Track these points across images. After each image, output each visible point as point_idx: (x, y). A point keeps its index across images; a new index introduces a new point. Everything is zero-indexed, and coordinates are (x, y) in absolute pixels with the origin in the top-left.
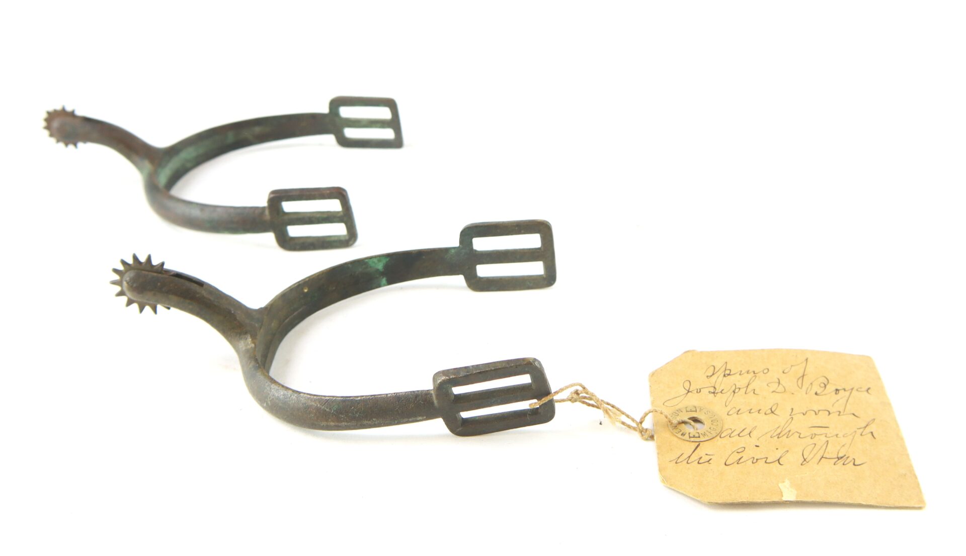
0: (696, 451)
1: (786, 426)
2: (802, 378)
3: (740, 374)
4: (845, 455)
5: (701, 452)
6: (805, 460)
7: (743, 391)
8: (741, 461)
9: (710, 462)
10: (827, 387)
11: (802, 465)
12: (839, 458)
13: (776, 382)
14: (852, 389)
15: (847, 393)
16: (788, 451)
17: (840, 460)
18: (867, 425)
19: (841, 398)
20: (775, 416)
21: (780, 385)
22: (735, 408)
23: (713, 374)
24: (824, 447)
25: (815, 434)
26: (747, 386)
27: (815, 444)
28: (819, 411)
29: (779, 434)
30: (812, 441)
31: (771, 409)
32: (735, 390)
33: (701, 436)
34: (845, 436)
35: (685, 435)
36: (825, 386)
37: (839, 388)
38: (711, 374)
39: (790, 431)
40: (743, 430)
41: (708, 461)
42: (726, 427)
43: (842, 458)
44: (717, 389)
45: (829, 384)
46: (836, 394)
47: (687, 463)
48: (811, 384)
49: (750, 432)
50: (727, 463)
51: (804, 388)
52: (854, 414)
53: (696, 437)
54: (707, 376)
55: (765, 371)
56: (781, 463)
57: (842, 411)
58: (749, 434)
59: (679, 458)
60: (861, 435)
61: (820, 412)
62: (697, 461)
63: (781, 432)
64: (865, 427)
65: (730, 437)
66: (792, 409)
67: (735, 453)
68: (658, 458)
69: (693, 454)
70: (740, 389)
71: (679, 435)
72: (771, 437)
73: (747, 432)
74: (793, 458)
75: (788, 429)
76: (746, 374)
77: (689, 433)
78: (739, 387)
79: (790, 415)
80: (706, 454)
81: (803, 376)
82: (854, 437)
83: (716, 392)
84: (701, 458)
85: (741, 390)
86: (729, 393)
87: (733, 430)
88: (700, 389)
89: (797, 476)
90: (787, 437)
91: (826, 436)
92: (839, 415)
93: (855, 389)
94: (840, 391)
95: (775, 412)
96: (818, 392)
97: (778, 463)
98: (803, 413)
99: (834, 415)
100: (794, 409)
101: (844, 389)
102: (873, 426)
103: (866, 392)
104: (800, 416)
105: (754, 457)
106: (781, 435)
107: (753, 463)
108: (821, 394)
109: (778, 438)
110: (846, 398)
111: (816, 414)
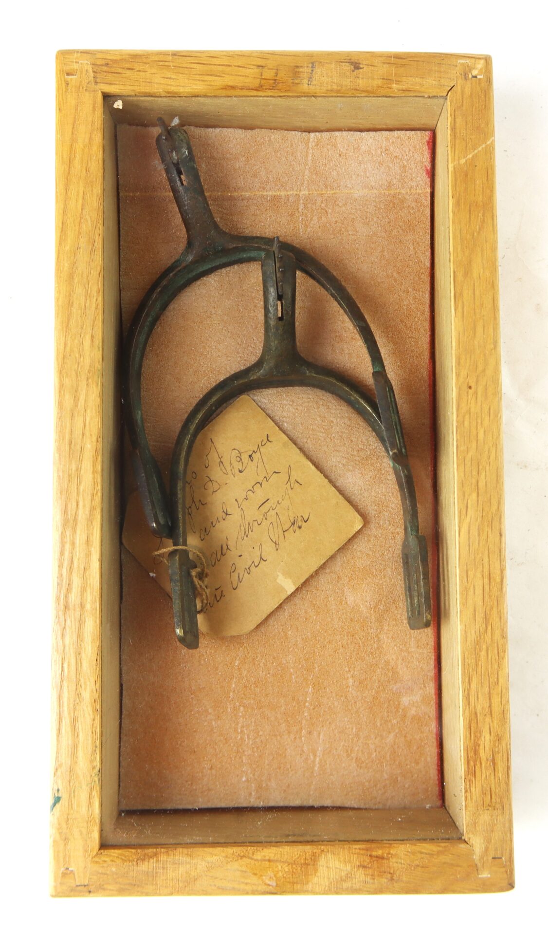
0: (208, 592)
1: (244, 522)
4: (295, 518)
5: (212, 591)
6: (276, 544)
7: (193, 506)
8: (241, 577)
10: (242, 458)
11: (277, 550)
12: (293, 524)
13: (208, 481)
14: (259, 447)
15: (258, 454)
16: (261, 544)
17: (295, 525)
18: (289, 476)
19: (258, 462)
20: (230, 516)
21: (213, 482)
22: (201, 530)
24: (279, 520)
25: (266, 513)
26: (193, 501)
27: (272, 523)
28: (253, 487)
29: (245, 532)
30: (268, 522)
31: (223, 511)
32: (188, 511)
34: (284, 498)
36: (240, 457)
37: (250, 453)
39: (249, 524)
40: (222, 547)
41: (222, 595)
42: (209, 554)
43: (295, 521)
45: (242, 454)
46: (252, 461)
47: (211, 607)
48: (231, 463)
50: (235, 588)
51: (230, 472)
52: (275, 472)
56: (265, 559)
57: (266, 476)
58: (228, 548)
60: (292, 489)
61: (254, 488)
62: (216, 600)
63: (245, 529)
64: (290, 479)
66: (236, 500)
67: (232, 574)
70: (190, 507)
72: (242, 540)
73: (224, 547)
74: (268, 548)
75: (247, 523)
79: (239, 507)
80: (216, 589)
81: (221, 461)
82: (288, 494)
84: (215, 596)
89: (282, 563)
90: (252, 531)
91: (273, 509)
92: (267, 481)
93: (260, 445)
94: (252, 456)
95: (228, 513)
96: (241, 469)
97: (263, 561)
98: (245, 498)
99: (264, 484)
100: (238, 500)
101: (254, 451)
102: (293, 473)
103: (268, 443)
104: (245, 503)
105: (246, 568)
106: (247, 532)
107: (249, 574)
108: (243, 469)
109: (247, 537)
110: (261, 460)
111: (254, 493)
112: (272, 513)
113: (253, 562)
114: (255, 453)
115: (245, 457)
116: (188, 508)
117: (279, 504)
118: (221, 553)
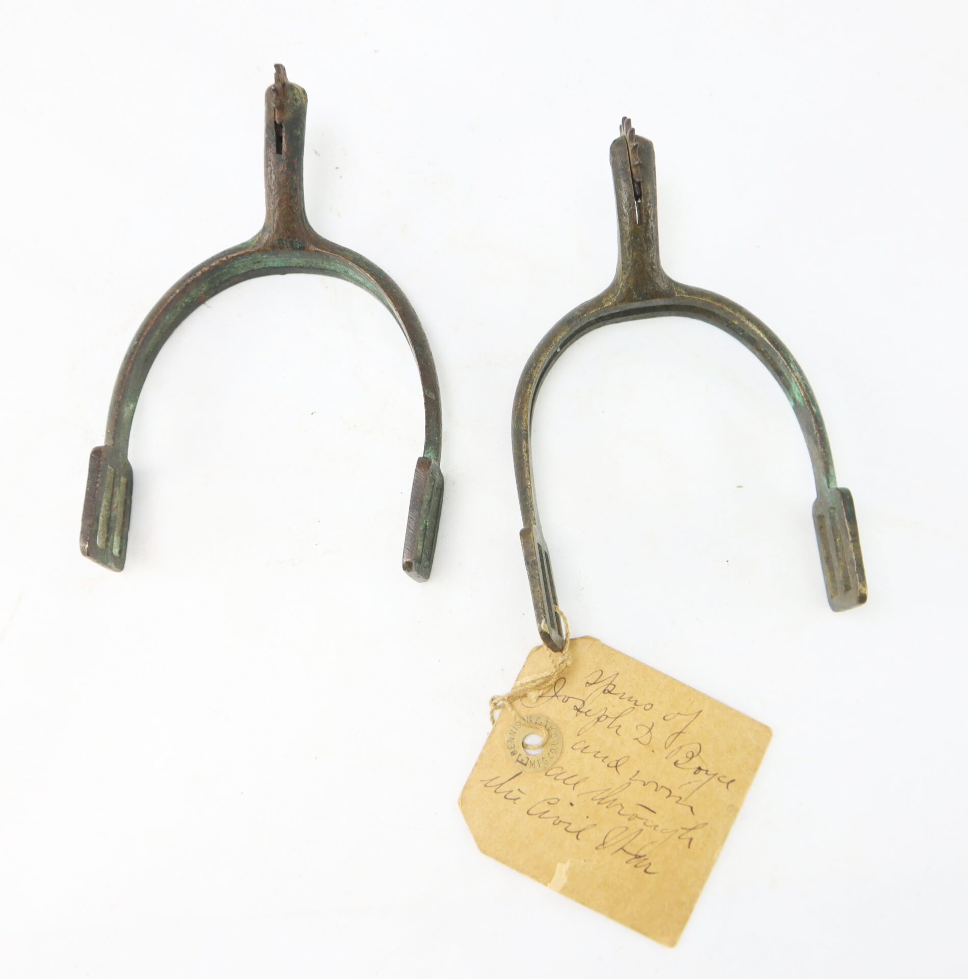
0: (512, 780)
1: (615, 792)
2: (677, 734)
3: (620, 698)
4: (645, 856)
5: (514, 785)
6: (603, 844)
7: (609, 721)
8: (546, 815)
9: (516, 801)
10: (694, 759)
11: (596, 848)
12: (636, 856)
13: (647, 727)
14: (715, 775)
15: (707, 778)
16: (595, 825)
17: (636, 860)
18: (694, 828)
19: (695, 782)
20: (616, 772)
21: (650, 733)
22: (585, 742)
23: (595, 683)
24: (633, 836)
25: (636, 816)
26: (617, 718)
27: (627, 828)
28: (662, 787)
29: (603, 799)
30: (627, 824)
31: (618, 761)
32: (601, 717)
33: (528, 765)
34: (664, 831)
35: (515, 754)
36: (693, 756)
37: (704, 767)
38: (593, 682)
39: (615, 800)
40: (573, 776)
41: (515, 800)
42: (559, 763)
43: (640, 857)
44: (586, 705)
45: (698, 756)
46: (695, 773)
47: (495, 792)
48: (681, 747)
49: (577, 783)
50: (530, 812)
51: (669, 750)
52: (692, 808)
53: (523, 764)
54: (587, 683)
55: (648, 707)
56: (579, 837)
57: (683, 798)
58: (575, 785)
59: (491, 780)
60: (679, 837)
61: (662, 789)
62: (505, 794)
63: (607, 797)
64: (690, 830)
65: (555, 779)
66: (638, 771)
67: (546, 803)
68: (473, 770)
69: (508, 783)
70: (607, 717)
71: (509, 752)
72: (592, 799)
73: (575, 780)
74: (594, 836)
75: (615, 797)
76: (626, 701)
77: (520, 755)
78: (609, 715)
79: (630, 779)
80: (519, 790)
81: (679, 733)
82: (671, 836)
83: (581, 710)
84: (511, 792)
85: (608, 719)
86: (592, 718)
87: (563, 771)
88: (568, 697)
89: (582, 861)
90: (607, 807)
91: (644, 823)
92: (677, 802)
93: (717, 776)
94: (701, 771)
95: (618, 768)
96: (678, 762)
97: (576, 836)
98: (645, 783)
99: (672, 800)
100: (640, 773)
101: (707, 771)
102: (699, 832)
103: (725, 786)
104: (640, 784)
105: (558, 817)
106: (604, 801)
107: (554, 824)
108: (680, 766)
109: (599, 803)
110: (699, 784)
111: (656, 790)
112: (640, 824)
113: (570, 824)
114: (706, 773)
115: (696, 763)
116: (606, 714)
117: (655, 829)
118: (565, 778)
